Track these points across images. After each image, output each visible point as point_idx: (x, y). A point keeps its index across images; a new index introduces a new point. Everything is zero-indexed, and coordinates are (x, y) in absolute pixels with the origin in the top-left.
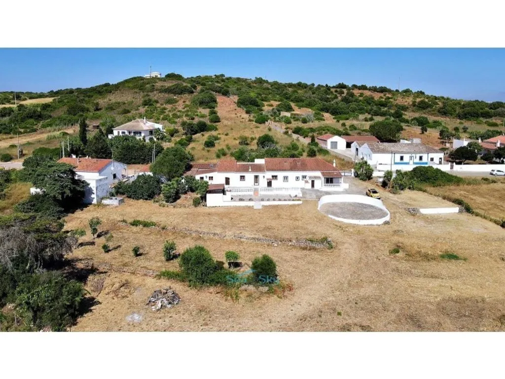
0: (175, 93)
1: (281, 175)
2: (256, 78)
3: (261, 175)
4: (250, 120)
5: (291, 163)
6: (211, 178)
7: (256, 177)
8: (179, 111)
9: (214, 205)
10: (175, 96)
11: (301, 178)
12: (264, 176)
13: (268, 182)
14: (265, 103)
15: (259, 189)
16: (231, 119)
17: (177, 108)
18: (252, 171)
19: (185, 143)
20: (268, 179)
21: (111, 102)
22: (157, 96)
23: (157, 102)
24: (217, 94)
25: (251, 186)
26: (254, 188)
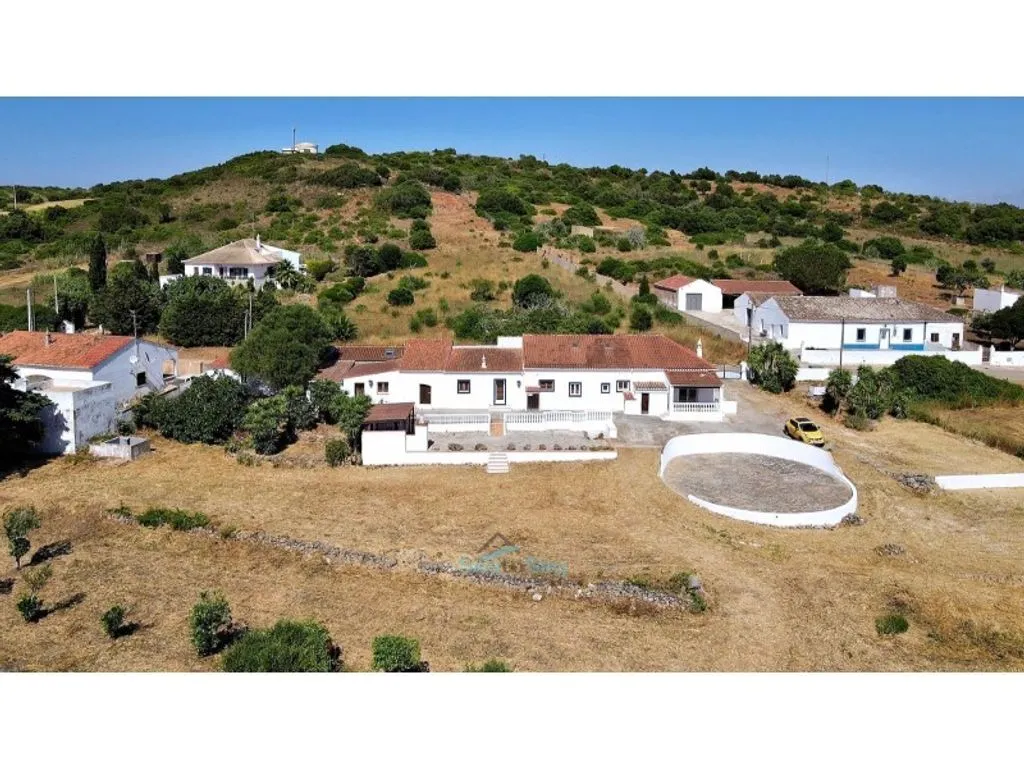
0: (340, 186)
1: (562, 378)
2: (521, 156)
3: (511, 379)
4: (503, 245)
5: (589, 347)
6: (384, 386)
7: (500, 384)
8: (344, 224)
10: (340, 190)
11: (614, 387)
12: (519, 382)
13: (529, 398)
14: (539, 208)
15: (505, 415)
16: (460, 241)
17: (341, 217)
18: (488, 370)
19: (345, 295)
20: (529, 390)
21: (200, 203)
22: (301, 190)
23: (299, 203)
24: (434, 187)
25: (486, 407)
26: (493, 414)
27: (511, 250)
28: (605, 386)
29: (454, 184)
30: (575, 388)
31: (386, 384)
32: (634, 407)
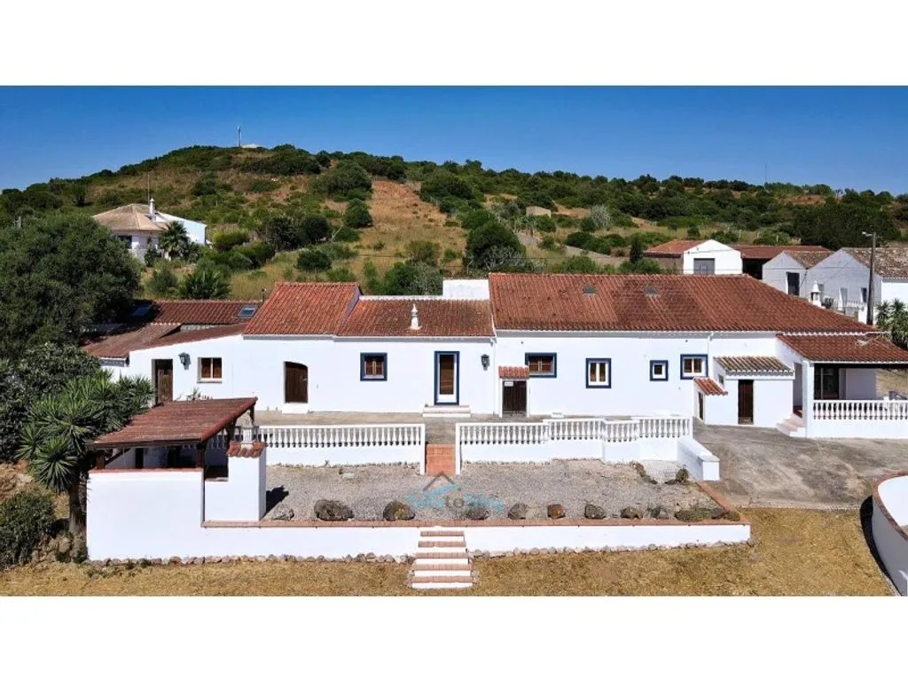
0: (275, 173)
1: (572, 350)
2: (468, 161)
3: (469, 352)
4: (449, 224)
5: (615, 295)
6: (211, 367)
7: (446, 362)
8: (274, 206)
9: (137, 556)
10: (275, 177)
11: (675, 368)
12: (485, 359)
13: (506, 390)
14: (488, 197)
15: (458, 426)
16: (401, 221)
17: (270, 199)
18: (422, 332)
19: (241, 261)
20: (505, 373)
21: (122, 190)
22: (233, 177)
23: (228, 188)
24: (377, 177)
25: (420, 409)
26: (430, 424)
27: (459, 229)
28: (658, 367)
29: (398, 173)
30: (598, 369)
31: (218, 362)
32: (723, 410)
